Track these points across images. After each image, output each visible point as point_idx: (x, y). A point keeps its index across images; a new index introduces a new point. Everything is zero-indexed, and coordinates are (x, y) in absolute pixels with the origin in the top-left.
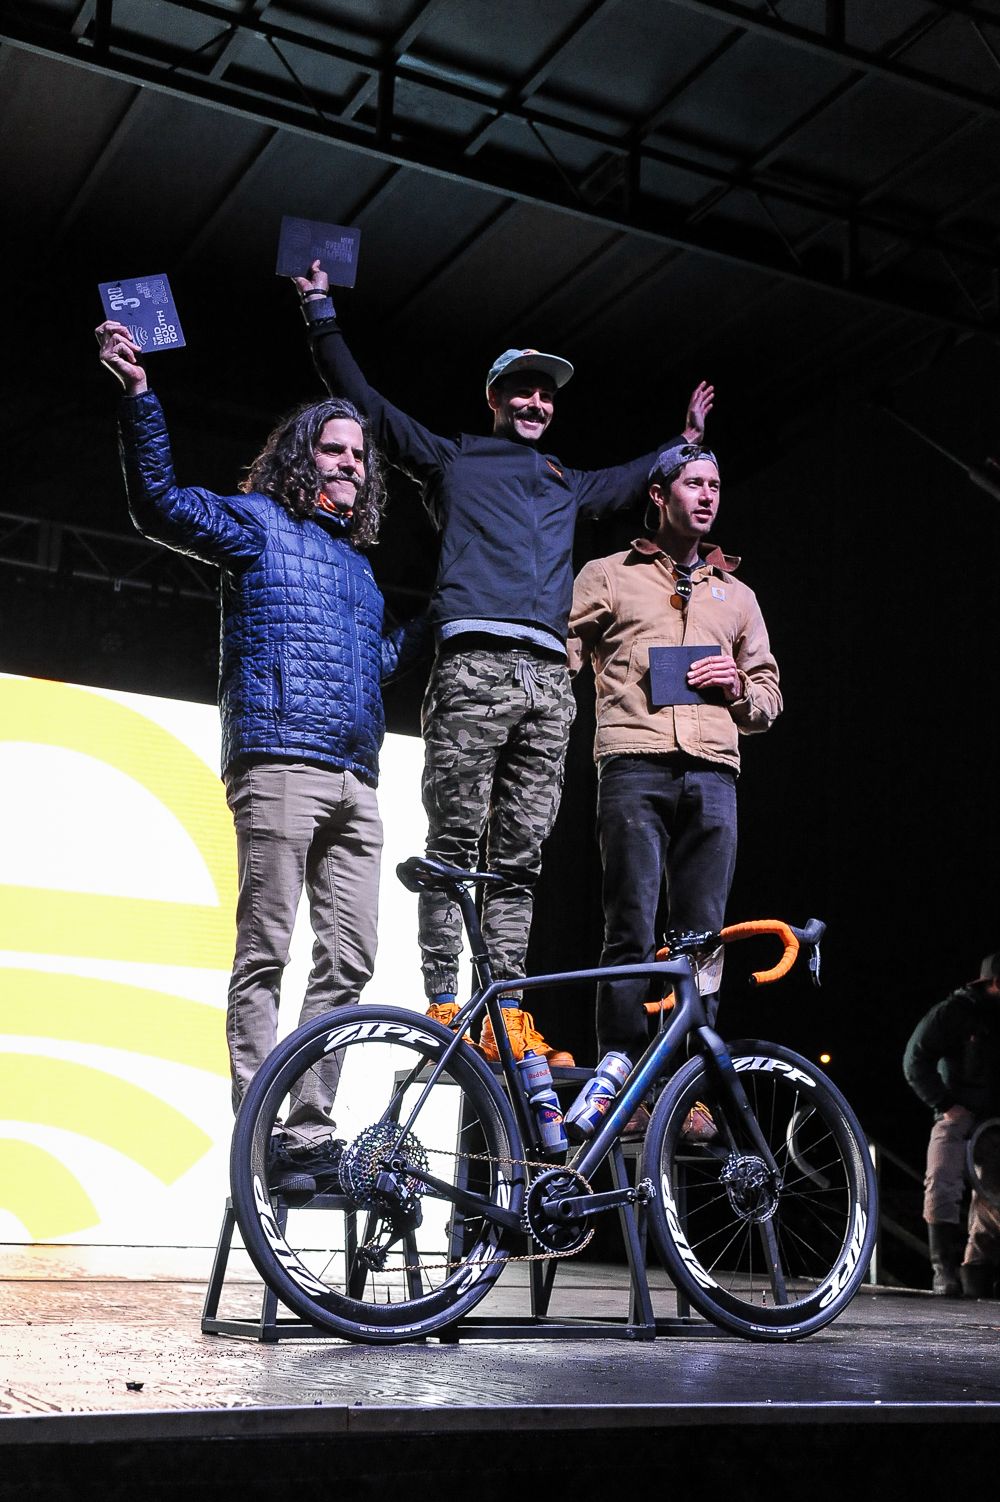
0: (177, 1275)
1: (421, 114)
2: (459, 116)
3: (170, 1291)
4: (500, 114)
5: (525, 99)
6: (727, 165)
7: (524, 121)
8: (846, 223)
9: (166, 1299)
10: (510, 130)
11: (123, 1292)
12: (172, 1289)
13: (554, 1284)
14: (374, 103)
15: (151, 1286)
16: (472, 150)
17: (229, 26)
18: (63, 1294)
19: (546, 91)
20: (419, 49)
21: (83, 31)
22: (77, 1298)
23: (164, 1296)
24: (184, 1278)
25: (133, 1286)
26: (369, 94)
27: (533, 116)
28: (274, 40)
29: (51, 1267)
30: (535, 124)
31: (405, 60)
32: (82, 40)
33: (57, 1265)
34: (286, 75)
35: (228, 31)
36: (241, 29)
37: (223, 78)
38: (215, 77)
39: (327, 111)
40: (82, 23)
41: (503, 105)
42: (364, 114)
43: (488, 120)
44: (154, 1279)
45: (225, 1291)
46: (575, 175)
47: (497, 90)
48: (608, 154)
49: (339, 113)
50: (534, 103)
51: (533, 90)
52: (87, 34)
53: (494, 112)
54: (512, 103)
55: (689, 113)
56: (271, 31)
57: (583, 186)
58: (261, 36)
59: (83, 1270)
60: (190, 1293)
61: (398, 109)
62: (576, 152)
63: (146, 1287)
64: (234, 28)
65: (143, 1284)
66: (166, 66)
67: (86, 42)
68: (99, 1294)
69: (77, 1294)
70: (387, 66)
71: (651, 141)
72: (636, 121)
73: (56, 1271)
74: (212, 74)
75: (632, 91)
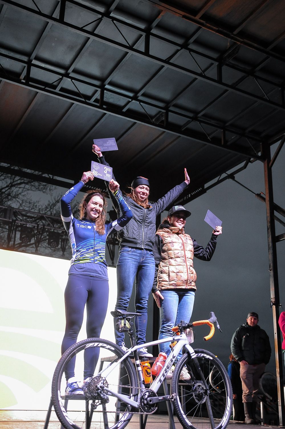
0: (38, 420)
1: (111, 101)
2: (120, 101)
3: (35, 424)
4: (132, 100)
5: (138, 97)
6: (191, 115)
7: (138, 102)
8: (222, 130)
9: (33, 427)
10: (134, 105)
11: (21, 425)
12: (36, 424)
13: (147, 421)
14: (99, 98)
15: (30, 423)
16: (124, 110)
17: (61, 77)
18: (3, 426)
19: (144, 95)
20: (110, 84)
21: (23, 79)
22: (7, 427)
23: (33, 426)
24: (40, 420)
25: (25, 423)
26: (98, 96)
27: (140, 101)
28: (73, 80)
29: (2, 417)
30: (141, 103)
31: (107, 86)
32: (22, 81)
33: (4, 416)
34: (76, 90)
35: (60, 78)
36: (64, 78)
37: (59, 91)
38: (57, 90)
39: (87, 100)
40: (22, 77)
41: (133, 98)
42: (96, 101)
43: (129, 102)
44: (31, 420)
45: (50, 424)
46: (152, 117)
47: (131, 95)
48: (160, 112)
49: (89, 100)
50: (141, 98)
51: (140, 95)
52: (24, 79)
53: (130, 100)
54: (135, 98)
55: (182, 101)
56: (72, 78)
57: (153, 120)
58: (70, 80)
59: (11, 418)
60: (41, 425)
61: (105, 99)
62: (152, 111)
63: (28, 423)
64: (62, 77)
65: (27, 422)
66: (43, 87)
67: (24, 81)
68: (14, 425)
69: (8, 426)
70: (102, 88)
71: (171, 108)
72: (167, 103)
73: (3, 418)
74: (56, 90)
75: (166, 95)
